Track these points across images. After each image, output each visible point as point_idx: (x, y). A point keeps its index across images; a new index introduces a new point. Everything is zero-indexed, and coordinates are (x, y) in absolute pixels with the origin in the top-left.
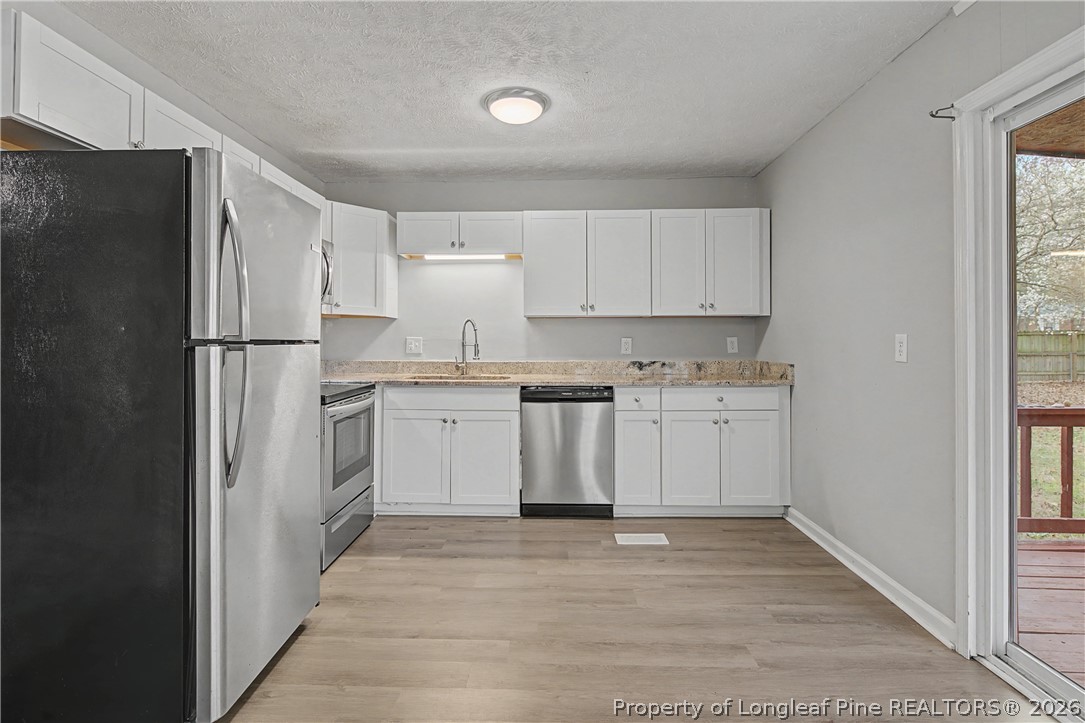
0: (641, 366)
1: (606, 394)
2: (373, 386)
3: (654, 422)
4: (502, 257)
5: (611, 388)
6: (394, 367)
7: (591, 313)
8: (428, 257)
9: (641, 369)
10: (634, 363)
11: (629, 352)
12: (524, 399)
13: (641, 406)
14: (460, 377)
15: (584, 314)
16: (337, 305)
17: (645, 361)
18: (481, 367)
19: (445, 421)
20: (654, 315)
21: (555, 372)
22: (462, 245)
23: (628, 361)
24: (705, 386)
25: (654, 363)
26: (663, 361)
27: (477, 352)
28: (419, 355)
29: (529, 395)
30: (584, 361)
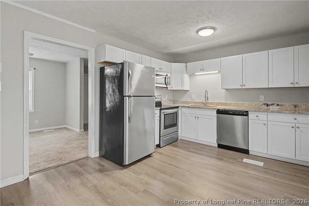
0: (268, 105)
1: (245, 113)
2: (178, 107)
3: (264, 124)
4: (217, 72)
5: (248, 112)
6: (188, 103)
7: (244, 87)
8: (196, 74)
9: (267, 106)
10: (265, 104)
11: (263, 100)
12: (217, 113)
13: (259, 118)
14: (205, 106)
15: (241, 88)
16: (172, 87)
17: (269, 103)
18: (211, 103)
19: (196, 117)
20: (269, 87)
21: (234, 106)
22: (203, 70)
23: (262, 103)
24: (287, 113)
25: (273, 104)
26: (277, 103)
27: (208, 99)
28: (194, 100)
29: (219, 112)
30: (244, 103)
